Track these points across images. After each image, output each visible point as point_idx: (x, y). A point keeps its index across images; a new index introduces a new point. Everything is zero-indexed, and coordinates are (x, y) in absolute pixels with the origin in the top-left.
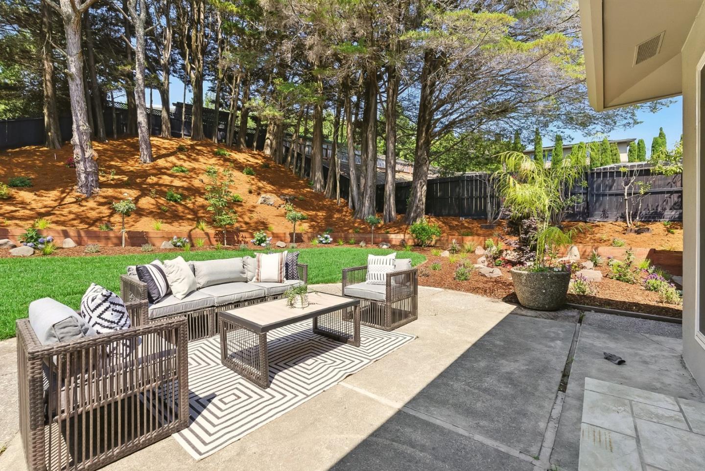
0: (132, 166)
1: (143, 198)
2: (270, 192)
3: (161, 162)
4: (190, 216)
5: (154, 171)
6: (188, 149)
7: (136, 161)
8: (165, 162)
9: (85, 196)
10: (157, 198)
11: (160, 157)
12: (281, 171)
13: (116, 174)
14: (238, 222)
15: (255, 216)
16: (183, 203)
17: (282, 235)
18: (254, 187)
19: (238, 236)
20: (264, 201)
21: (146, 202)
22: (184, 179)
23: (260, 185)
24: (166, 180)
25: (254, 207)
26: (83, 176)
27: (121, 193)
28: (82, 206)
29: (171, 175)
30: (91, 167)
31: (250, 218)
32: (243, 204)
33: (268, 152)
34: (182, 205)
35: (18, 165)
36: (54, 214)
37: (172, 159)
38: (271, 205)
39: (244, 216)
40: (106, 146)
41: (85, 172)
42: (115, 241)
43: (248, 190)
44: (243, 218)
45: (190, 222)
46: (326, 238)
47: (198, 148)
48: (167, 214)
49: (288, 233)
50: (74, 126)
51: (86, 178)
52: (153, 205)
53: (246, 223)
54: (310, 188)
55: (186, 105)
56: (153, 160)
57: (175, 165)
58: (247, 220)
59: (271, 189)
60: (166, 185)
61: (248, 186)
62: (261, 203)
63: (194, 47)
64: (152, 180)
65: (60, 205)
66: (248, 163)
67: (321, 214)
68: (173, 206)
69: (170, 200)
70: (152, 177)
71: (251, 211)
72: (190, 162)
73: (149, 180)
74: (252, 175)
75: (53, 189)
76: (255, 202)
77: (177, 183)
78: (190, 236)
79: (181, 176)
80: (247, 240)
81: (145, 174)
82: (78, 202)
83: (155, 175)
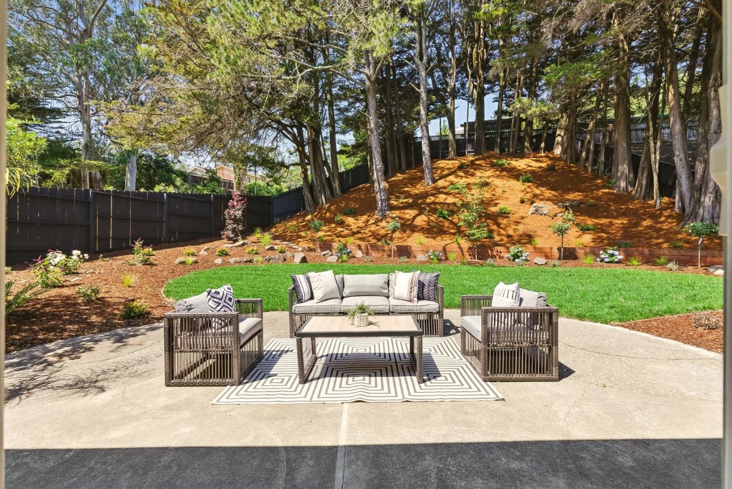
0: (419, 189)
1: (419, 217)
2: (548, 199)
3: (441, 183)
4: (453, 231)
5: (434, 192)
6: (468, 166)
7: (422, 185)
8: (444, 182)
9: (380, 218)
10: (430, 215)
11: (442, 177)
12: (572, 172)
13: (405, 198)
14: (499, 235)
15: (521, 228)
16: (450, 218)
17: (547, 250)
18: (529, 196)
19: (492, 251)
20: (536, 210)
21: (421, 221)
22: (457, 196)
23: (537, 192)
24: (442, 198)
25: (523, 218)
26: (380, 203)
27: (404, 213)
28: (377, 226)
29: (446, 194)
30: (384, 196)
31: (515, 230)
32: (510, 215)
33: (558, 151)
34: (448, 220)
35: (352, 199)
36: (361, 233)
37: (452, 178)
38: (545, 214)
39: (507, 229)
40: (405, 176)
41: (381, 200)
42: (388, 252)
43: (519, 200)
44: (506, 231)
45: (452, 236)
46: (612, 255)
47: (477, 162)
48: (434, 229)
49: (556, 248)
50: (374, 167)
51: (382, 204)
52: (425, 221)
53: (509, 236)
54: (610, 188)
55: (469, 123)
56: (434, 181)
57: (452, 183)
58: (511, 232)
59: (550, 195)
60: (441, 203)
61: (521, 195)
62: (532, 214)
63: (475, 65)
64: (430, 199)
65: (366, 226)
66: (530, 168)
67: (619, 222)
68: (441, 221)
69: (440, 217)
70: (430, 197)
71: (517, 223)
72: (467, 178)
73: (428, 201)
74: (530, 182)
75: (365, 214)
76: (525, 212)
77: (450, 200)
78: (444, 249)
79: (455, 193)
80: (502, 255)
81: (425, 195)
82: (376, 223)
83: (433, 195)
